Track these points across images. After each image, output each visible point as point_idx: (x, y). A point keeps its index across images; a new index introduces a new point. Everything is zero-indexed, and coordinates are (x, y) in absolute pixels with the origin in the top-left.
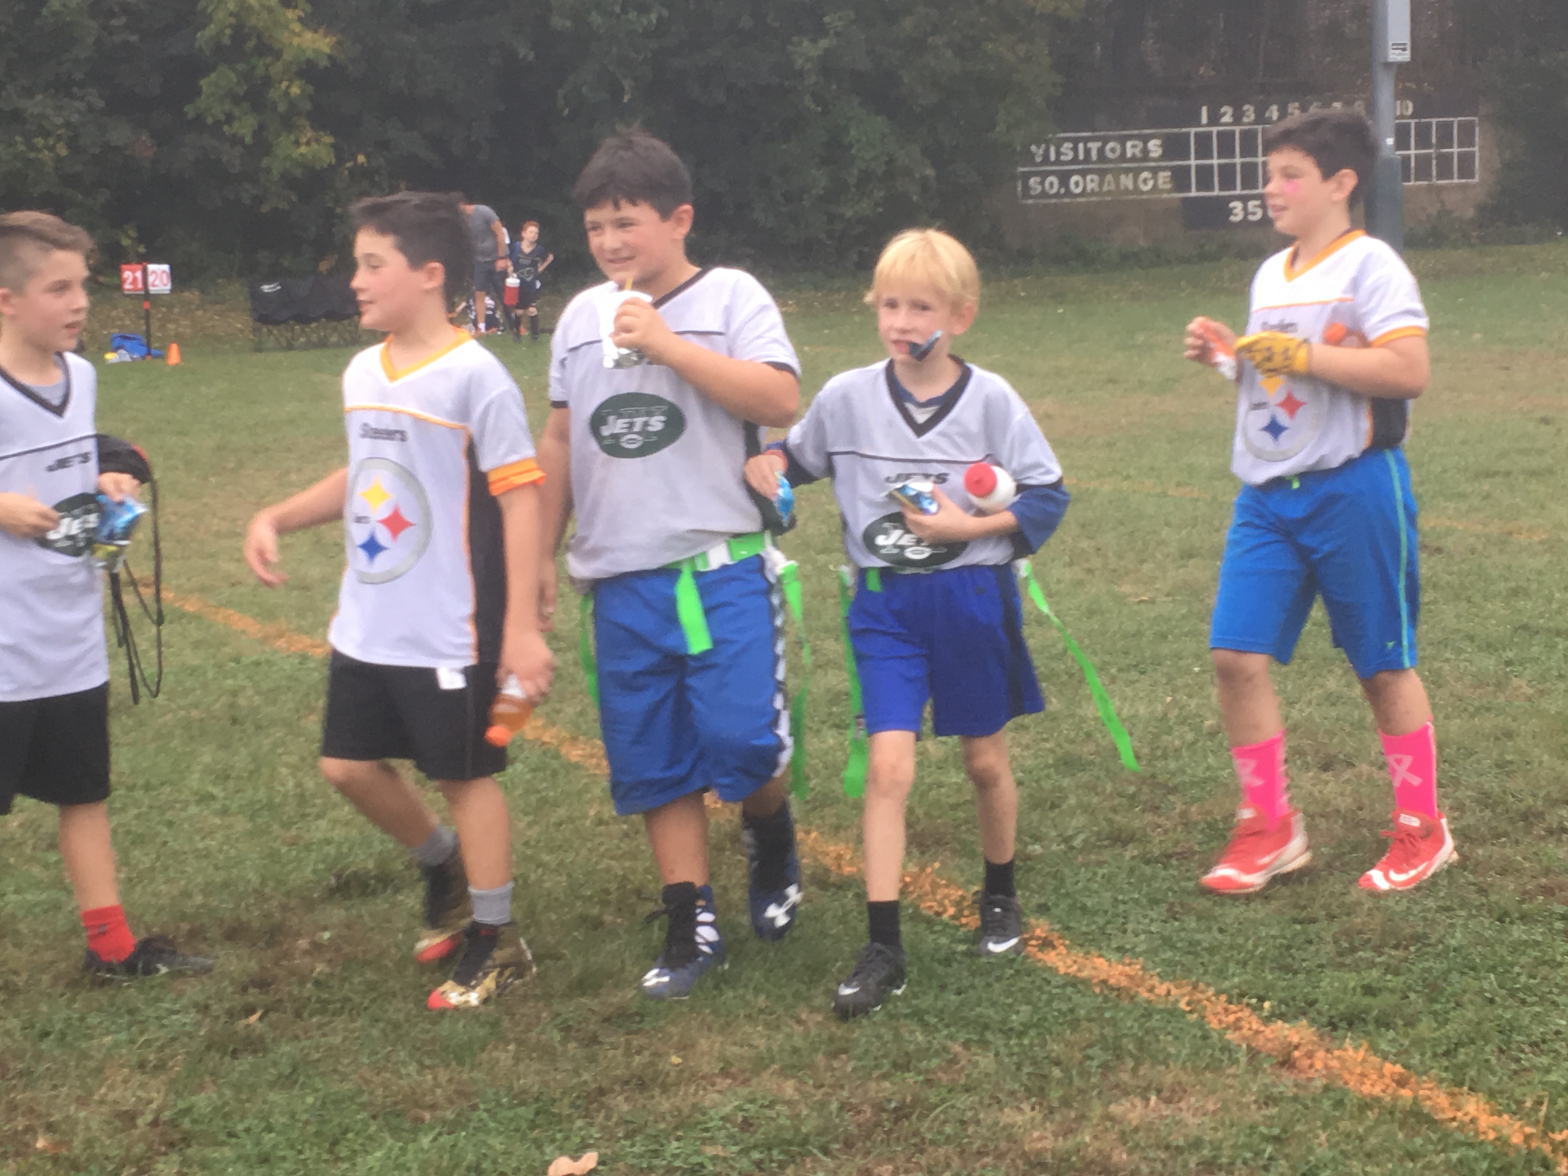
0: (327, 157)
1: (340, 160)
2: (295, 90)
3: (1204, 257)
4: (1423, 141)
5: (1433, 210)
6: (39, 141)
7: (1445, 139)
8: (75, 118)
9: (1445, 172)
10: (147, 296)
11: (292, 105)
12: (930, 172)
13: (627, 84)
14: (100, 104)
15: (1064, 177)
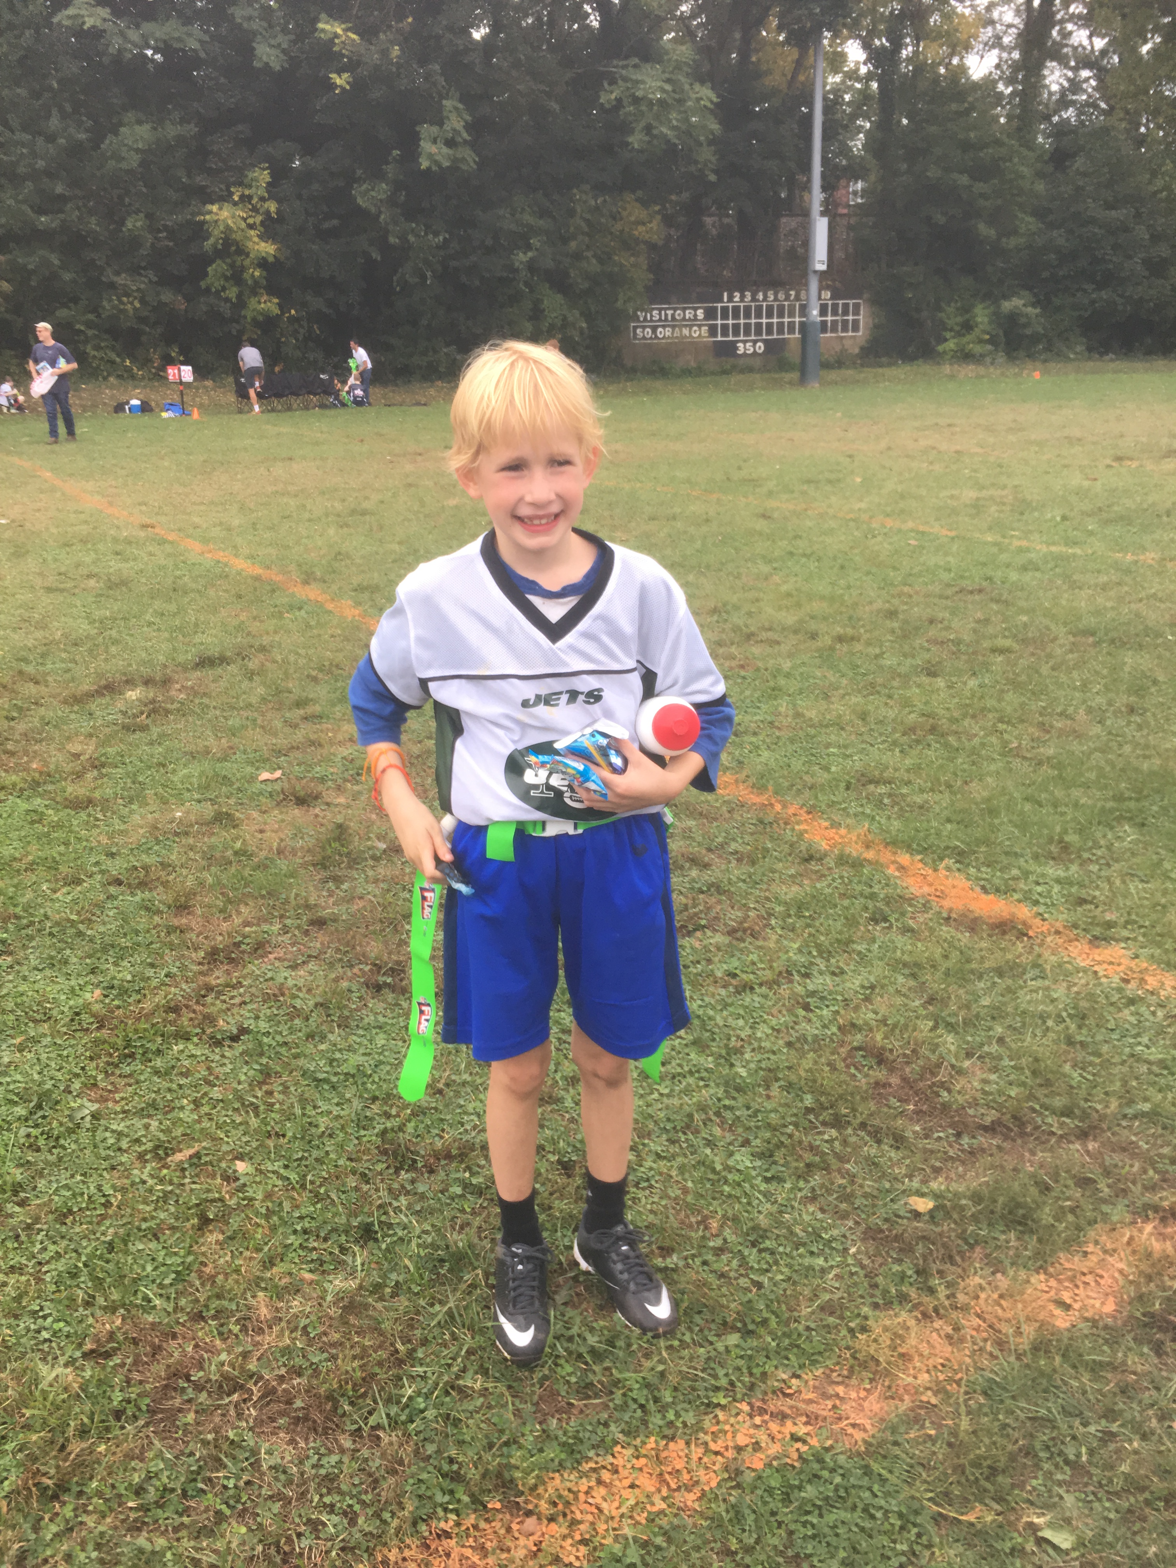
0: (276, 311)
1: (283, 313)
2: (257, 274)
3: (725, 372)
4: (835, 313)
5: (838, 348)
6: (125, 299)
7: (846, 312)
8: (143, 286)
9: (845, 329)
10: (181, 383)
11: (256, 282)
12: (584, 325)
13: (429, 274)
14: (155, 279)
15: (654, 329)
